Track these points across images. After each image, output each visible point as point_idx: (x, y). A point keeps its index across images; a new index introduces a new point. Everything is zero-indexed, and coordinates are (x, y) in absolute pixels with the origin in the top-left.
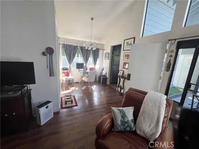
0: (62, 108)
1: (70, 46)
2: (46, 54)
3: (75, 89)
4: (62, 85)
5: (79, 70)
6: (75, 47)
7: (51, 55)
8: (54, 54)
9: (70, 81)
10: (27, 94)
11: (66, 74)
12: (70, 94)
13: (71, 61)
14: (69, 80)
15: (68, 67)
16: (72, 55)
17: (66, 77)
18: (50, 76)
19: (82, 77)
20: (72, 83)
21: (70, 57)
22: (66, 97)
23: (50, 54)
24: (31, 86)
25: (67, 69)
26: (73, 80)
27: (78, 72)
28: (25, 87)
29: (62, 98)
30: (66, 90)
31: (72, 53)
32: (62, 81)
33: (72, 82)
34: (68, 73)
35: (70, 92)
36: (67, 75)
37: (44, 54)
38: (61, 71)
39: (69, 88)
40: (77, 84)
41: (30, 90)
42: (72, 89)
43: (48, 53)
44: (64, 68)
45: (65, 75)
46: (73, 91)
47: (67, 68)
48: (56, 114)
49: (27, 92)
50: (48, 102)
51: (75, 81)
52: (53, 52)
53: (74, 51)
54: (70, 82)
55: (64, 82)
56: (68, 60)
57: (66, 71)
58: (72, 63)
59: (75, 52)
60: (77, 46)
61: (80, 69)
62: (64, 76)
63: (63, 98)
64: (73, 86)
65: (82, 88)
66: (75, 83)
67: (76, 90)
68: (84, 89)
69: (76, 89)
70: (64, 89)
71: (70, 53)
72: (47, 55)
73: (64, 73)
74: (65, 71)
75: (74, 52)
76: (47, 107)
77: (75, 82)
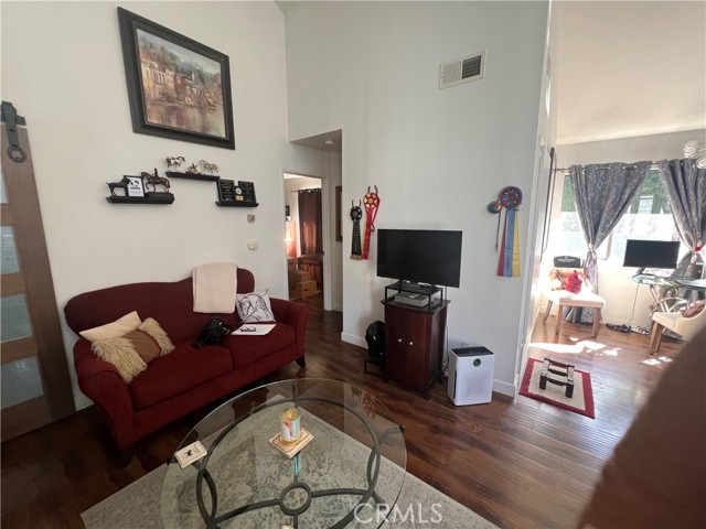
0: (524, 392)
1: (604, 170)
2: (499, 208)
3: (600, 351)
4: (545, 320)
5: (640, 273)
6: (630, 168)
7: (511, 211)
8: (520, 207)
9: (585, 313)
10: (439, 309)
11: (566, 280)
12: (567, 359)
13: (599, 233)
14: (580, 310)
15: (582, 255)
16: (608, 206)
17: (566, 294)
18: (500, 273)
19: (655, 308)
20: (592, 324)
21: (600, 216)
22: (547, 362)
23: (508, 208)
24: (449, 292)
25: (575, 263)
26: (599, 310)
27: (634, 282)
28: (436, 290)
29: (531, 362)
30: (556, 342)
31: (612, 197)
32: (546, 307)
33: (590, 321)
34: (576, 277)
35: (572, 355)
36: (574, 285)
37: (492, 209)
38: (546, 267)
39: (574, 339)
40: (615, 335)
41: (447, 302)
42: (585, 349)
43: (503, 204)
44: (563, 257)
45: (563, 283)
46: (587, 357)
47: (578, 260)
48: (501, 400)
49: (440, 305)
50: (483, 351)
51: (606, 320)
52: (519, 200)
53: (625, 187)
54: (584, 319)
55: (554, 310)
56: (585, 226)
57: (571, 270)
58: (603, 238)
59: (628, 191)
60: (645, 165)
61: (648, 270)
62: (558, 289)
63: (535, 364)
64: (594, 338)
65: (648, 358)
66: (610, 327)
67: (606, 357)
68: (654, 367)
69: (608, 353)
70: (552, 335)
71: (601, 197)
72: (499, 212)
73: (559, 275)
74: (564, 270)
75: (623, 193)
76: (477, 363)
77: (607, 325)
